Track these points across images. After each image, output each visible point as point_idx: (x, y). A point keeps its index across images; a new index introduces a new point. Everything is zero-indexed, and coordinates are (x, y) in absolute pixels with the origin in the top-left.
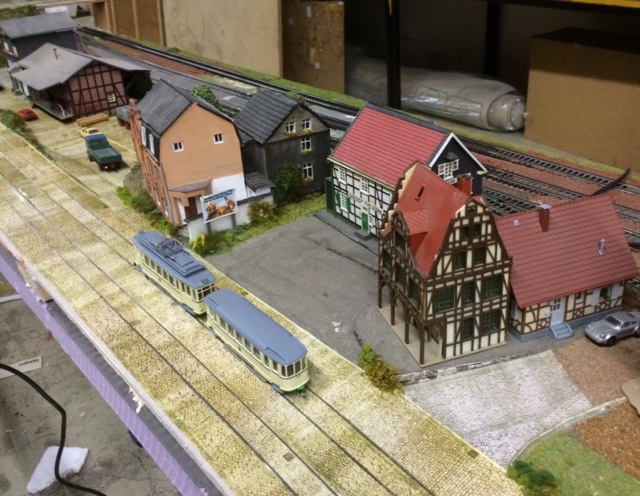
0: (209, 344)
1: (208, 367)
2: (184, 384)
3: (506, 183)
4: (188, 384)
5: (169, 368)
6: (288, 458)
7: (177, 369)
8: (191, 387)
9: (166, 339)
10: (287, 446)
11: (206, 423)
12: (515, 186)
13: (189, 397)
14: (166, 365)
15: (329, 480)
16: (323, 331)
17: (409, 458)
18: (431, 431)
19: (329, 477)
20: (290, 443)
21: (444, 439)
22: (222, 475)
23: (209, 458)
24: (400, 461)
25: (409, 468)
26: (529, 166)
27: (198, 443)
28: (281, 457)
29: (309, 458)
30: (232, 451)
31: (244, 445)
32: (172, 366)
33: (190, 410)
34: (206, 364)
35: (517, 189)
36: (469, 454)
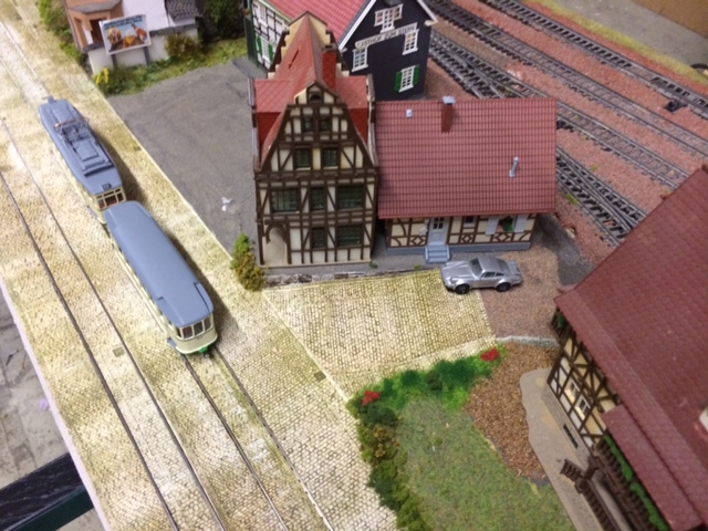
0: (76, 206)
1: (66, 233)
2: (33, 250)
3: (490, 42)
4: (38, 250)
5: (24, 229)
6: (118, 353)
7: (32, 231)
8: (40, 255)
9: (32, 193)
10: (121, 338)
11: (42, 299)
12: (498, 48)
13: (34, 266)
14: (22, 225)
15: (153, 384)
16: (209, 208)
17: (249, 371)
18: (283, 344)
19: (153, 381)
20: (125, 336)
21: (295, 354)
22: (41, 362)
23: (33, 341)
24: (238, 373)
25: (245, 382)
26: (526, 23)
27: (26, 322)
28: (111, 351)
29: (141, 356)
30: (59, 335)
31: (74, 331)
32: (27, 227)
33: (30, 282)
34: (64, 230)
35: (499, 52)
36: (315, 375)
